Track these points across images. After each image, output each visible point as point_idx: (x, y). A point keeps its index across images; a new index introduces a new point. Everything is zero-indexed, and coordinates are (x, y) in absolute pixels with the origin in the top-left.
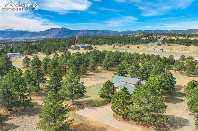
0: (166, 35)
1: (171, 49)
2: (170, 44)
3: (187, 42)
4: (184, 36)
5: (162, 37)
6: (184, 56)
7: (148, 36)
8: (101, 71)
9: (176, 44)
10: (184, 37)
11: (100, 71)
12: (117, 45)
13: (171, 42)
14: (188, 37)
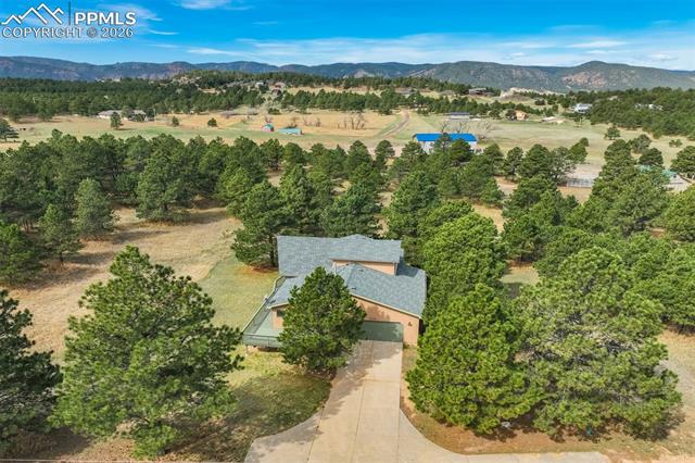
0: (279, 79)
1: (318, 125)
2: (308, 110)
3: (351, 100)
4: (335, 83)
5: (272, 88)
6: (388, 143)
7: (222, 84)
8: (140, 229)
9: (324, 108)
10: (335, 86)
11: (134, 230)
12: (124, 115)
13: (304, 102)
14: (346, 88)
